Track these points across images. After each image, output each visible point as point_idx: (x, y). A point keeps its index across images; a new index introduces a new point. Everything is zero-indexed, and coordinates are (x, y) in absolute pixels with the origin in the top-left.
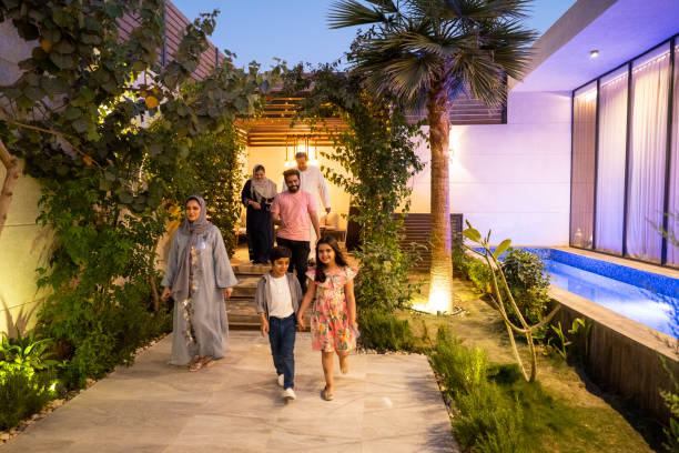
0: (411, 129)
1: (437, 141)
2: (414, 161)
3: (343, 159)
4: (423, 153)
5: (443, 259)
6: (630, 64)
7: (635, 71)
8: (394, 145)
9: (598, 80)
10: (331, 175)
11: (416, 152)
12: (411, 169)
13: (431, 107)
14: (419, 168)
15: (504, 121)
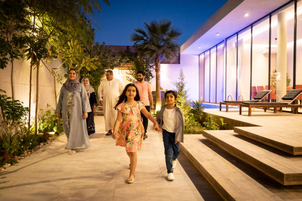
0: (151, 67)
1: (157, 70)
2: (151, 76)
3: (132, 74)
4: (154, 73)
5: (159, 100)
6: (210, 49)
7: (211, 51)
8: (146, 71)
9: (204, 52)
10: (129, 79)
11: (152, 73)
12: (151, 77)
13: (155, 62)
14: (153, 77)
15: (179, 63)
